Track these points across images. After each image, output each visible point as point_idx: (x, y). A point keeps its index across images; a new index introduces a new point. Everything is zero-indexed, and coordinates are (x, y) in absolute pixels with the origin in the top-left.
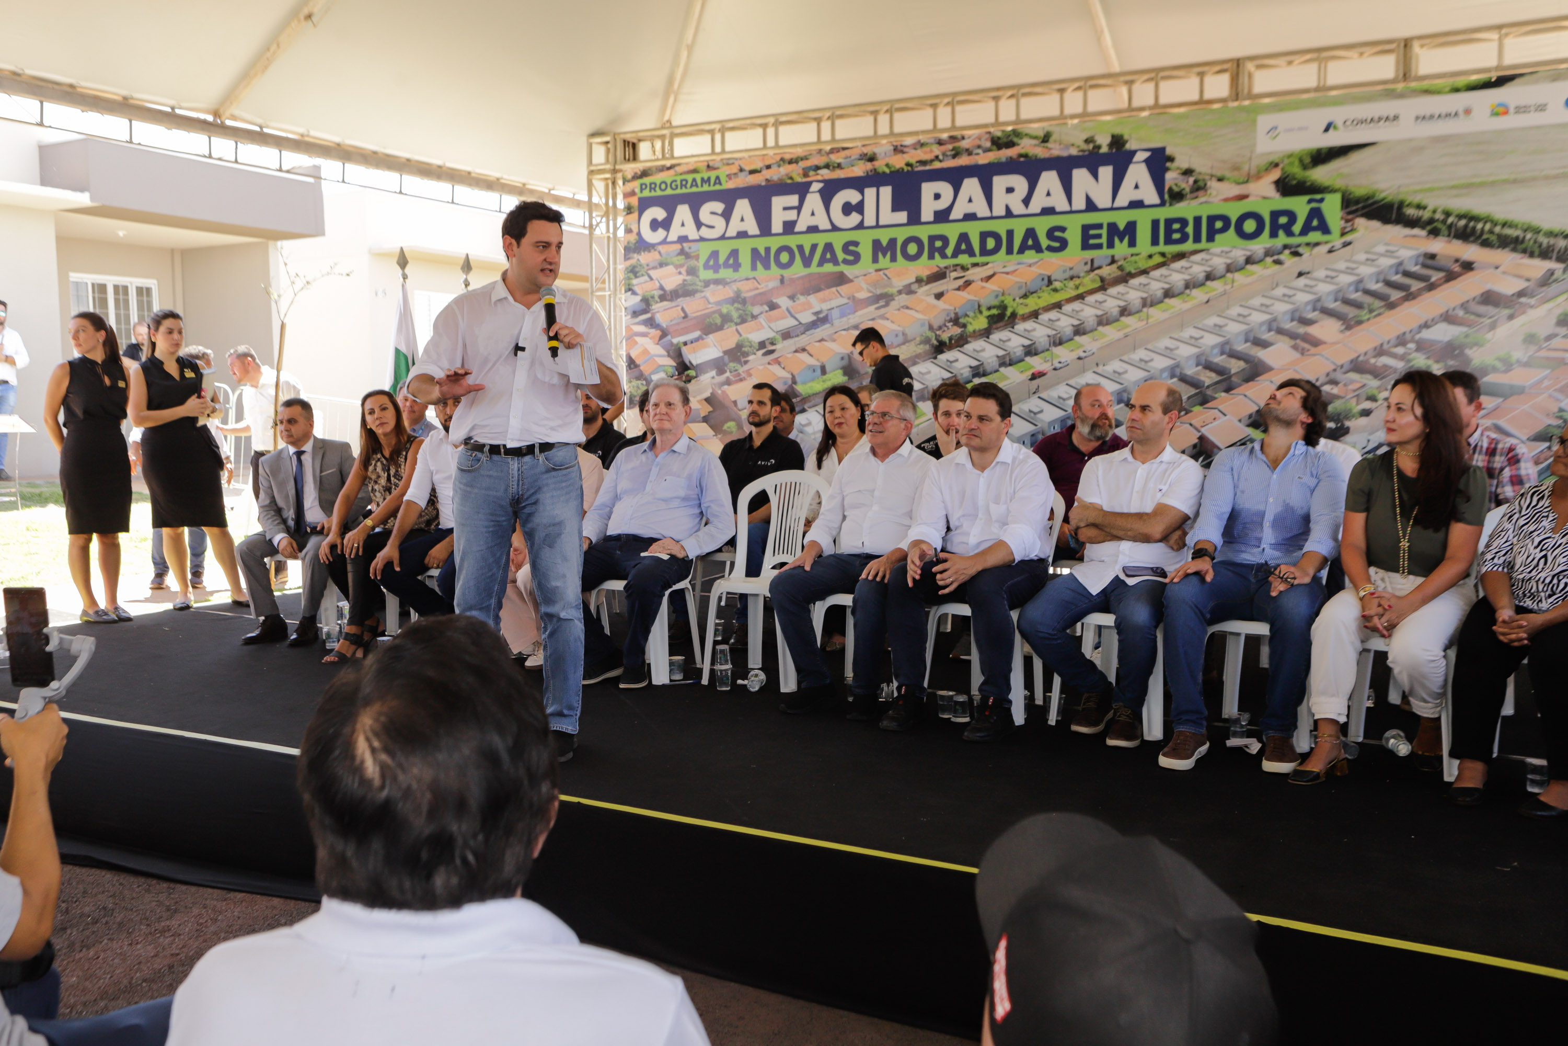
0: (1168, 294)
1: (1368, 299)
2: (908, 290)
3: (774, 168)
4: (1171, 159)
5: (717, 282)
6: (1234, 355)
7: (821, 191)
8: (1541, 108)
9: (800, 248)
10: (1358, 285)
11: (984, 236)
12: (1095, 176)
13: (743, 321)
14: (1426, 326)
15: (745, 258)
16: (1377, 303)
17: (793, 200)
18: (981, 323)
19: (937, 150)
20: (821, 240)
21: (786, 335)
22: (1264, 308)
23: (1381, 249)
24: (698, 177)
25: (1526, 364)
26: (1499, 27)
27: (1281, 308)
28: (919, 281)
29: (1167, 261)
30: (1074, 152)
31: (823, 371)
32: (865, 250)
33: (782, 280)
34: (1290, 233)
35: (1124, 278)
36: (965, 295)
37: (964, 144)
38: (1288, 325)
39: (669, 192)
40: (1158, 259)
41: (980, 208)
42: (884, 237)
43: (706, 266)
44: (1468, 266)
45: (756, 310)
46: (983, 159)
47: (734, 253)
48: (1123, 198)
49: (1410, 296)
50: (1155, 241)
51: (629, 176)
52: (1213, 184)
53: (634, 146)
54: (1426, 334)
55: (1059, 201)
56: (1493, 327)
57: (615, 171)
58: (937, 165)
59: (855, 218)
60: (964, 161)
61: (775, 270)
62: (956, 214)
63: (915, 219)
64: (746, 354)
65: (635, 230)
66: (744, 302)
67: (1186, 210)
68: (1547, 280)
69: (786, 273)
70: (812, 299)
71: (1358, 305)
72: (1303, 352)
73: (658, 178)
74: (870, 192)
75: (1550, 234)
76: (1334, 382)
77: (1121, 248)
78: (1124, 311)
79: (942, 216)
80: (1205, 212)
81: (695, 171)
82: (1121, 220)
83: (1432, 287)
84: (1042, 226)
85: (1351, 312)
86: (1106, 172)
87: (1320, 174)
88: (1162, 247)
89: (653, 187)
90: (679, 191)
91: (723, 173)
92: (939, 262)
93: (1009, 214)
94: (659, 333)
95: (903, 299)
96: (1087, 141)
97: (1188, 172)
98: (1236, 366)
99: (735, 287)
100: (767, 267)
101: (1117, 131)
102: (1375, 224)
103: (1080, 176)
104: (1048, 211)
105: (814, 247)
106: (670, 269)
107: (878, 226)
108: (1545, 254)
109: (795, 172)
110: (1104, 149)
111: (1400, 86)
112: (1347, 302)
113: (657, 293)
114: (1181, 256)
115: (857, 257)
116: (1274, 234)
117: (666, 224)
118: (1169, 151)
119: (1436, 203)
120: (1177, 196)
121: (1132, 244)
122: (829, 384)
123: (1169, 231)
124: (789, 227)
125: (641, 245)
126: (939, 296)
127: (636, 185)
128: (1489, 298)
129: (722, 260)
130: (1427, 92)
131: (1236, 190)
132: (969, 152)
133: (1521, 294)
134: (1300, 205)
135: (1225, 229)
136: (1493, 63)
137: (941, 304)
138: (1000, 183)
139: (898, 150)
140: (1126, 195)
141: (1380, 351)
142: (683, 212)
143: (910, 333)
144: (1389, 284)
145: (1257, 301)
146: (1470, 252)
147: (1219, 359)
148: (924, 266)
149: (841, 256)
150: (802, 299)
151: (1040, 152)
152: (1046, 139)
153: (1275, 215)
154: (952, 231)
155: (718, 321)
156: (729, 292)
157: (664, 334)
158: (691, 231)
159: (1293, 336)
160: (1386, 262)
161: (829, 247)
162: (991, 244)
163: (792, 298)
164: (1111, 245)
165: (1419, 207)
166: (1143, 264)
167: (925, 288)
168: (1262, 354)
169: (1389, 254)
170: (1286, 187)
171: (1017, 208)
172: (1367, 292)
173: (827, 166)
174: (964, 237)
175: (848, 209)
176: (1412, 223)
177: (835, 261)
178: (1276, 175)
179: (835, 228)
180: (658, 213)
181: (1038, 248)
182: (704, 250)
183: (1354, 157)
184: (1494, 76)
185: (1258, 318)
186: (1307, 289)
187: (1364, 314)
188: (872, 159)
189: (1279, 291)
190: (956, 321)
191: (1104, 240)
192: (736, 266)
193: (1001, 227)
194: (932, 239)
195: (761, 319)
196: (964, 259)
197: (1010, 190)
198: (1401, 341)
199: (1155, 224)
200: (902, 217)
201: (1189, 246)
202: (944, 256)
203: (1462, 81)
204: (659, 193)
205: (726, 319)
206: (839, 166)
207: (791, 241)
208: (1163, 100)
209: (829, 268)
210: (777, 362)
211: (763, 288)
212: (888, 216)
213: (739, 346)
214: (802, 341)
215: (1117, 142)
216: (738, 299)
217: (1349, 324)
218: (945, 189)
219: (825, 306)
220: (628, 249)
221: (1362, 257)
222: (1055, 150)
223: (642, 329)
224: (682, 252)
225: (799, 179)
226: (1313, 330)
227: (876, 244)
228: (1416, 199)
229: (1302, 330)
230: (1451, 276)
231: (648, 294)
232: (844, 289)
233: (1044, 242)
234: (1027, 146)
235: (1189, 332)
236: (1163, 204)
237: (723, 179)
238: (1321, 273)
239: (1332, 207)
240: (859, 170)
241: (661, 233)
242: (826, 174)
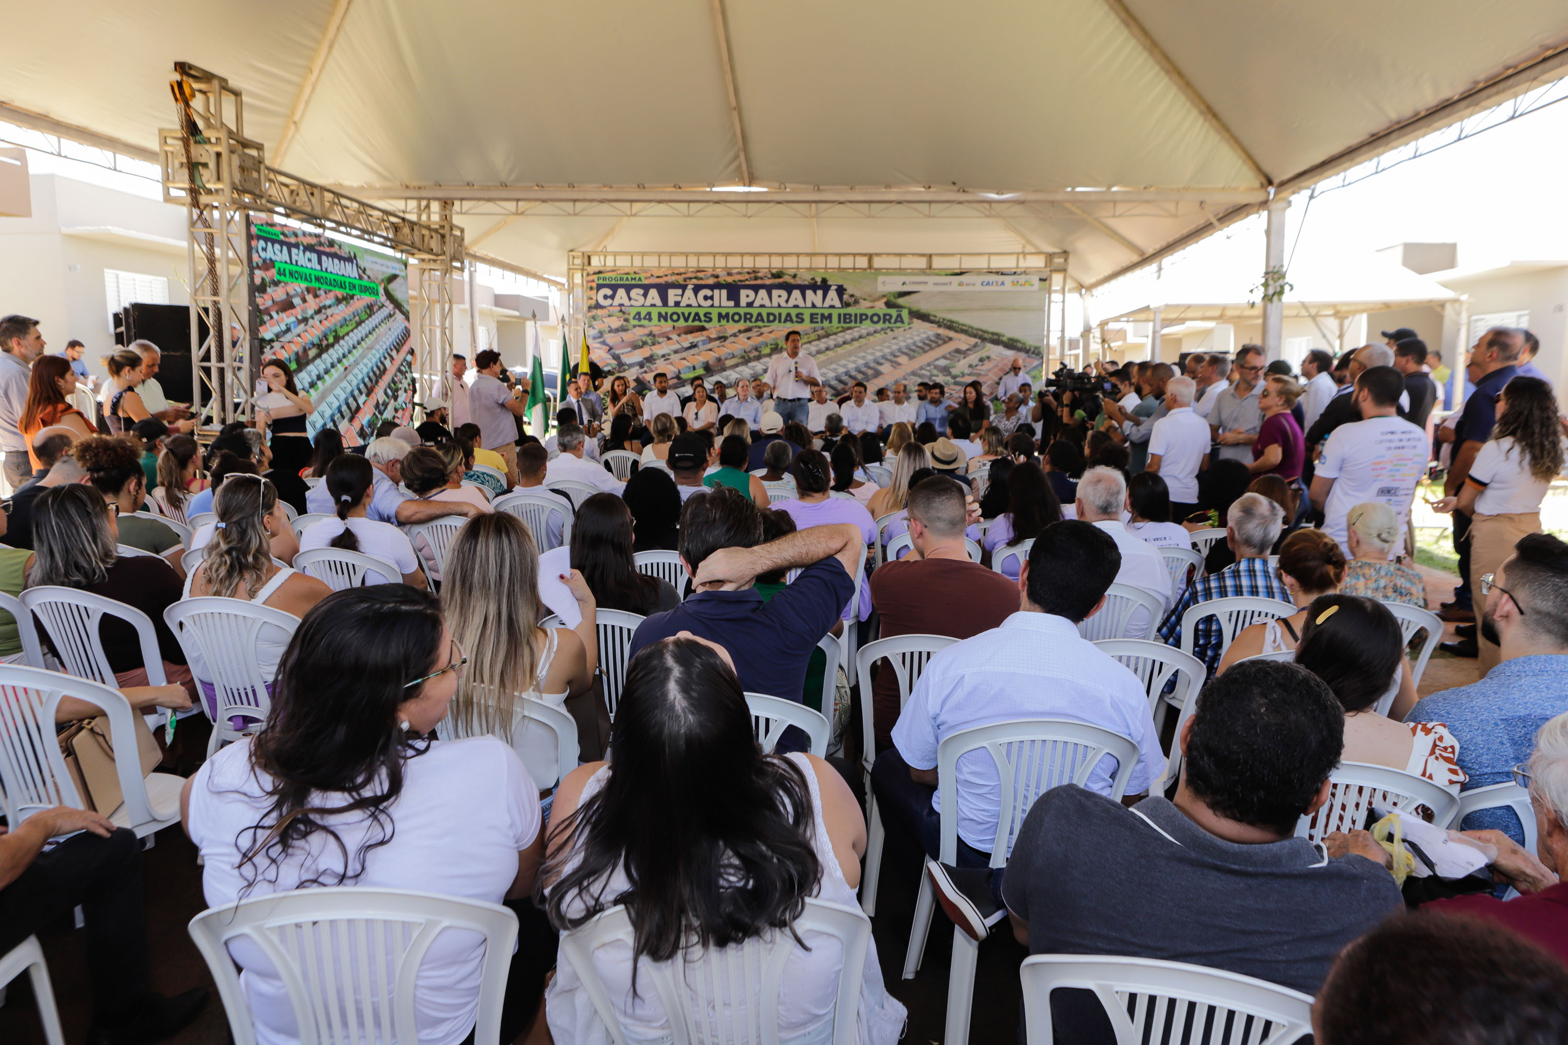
0: (845, 343)
1: (917, 349)
2: (735, 335)
3: (669, 277)
4: (845, 290)
5: (640, 326)
6: (869, 368)
7: (693, 289)
8: (974, 285)
9: (683, 314)
10: (914, 344)
11: (769, 314)
12: (815, 293)
13: (654, 344)
14: (937, 360)
15: (655, 316)
16: (920, 351)
17: (679, 291)
18: (767, 351)
19: (747, 276)
20: (693, 311)
21: (676, 352)
22: (880, 350)
23: (922, 331)
24: (630, 277)
25: (969, 375)
26: (961, 254)
27: (887, 351)
28: (740, 332)
29: (844, 330)
30: (806, 283)
31: (694, 368)
32: (715, 317)
33: (674, 327)
34: (890, 322)
35: (827, 335)
36: (760, 339)
37: (759, 275)
38: (890, 357)
39: (613, 282)
40: (840, 329)
41: (767, 302)
42: (724, 312)
43: (634, 318)
44: (951, 339)
45: (660, 340)
46: (768, 282)
47: (649, 314)
48: (827, 304)
49: (932, 349)
50: (839, 322)
51: (591, 272)
52: (861, 301)
53: (589, 257)
54: (938, 363)
55: (800, 302)
56: (959, 361)
57: (583, 270)
58: (747, 283)
59: (709, 302)
60: (759, 282)
61: (670, 323)
62: (756, 304)
63: (737, 304)
64: (655, 360)
65: (595, 298)
66: (654, 336)
67: (851, 310)
68: (975, 345)
69: (676, 324)
70: (689, 336)
71: (914, 351)
72: (895, 367)
73: (607, 275)
74: (716, 292)
75: (977, 329)
76: (905, 379)
77: (826, 324)
78: (827, 349)
79: (750, 305)
80: (859, 312)
81: (628, 274)
82: (826, 312)
83: (939, 346)
84: (794, 312)
85: (912, 353)
86: (820, 293)
87: (901, 301)
88: (842, 324)
89: (604, 279)
90: (619, 282)
91: (643, 276)
92: (748, 324)
93: (779, 306)
94: (608, 348)
95: (732, 339)
96: (813, 279)
97: (852, 296)
98: (870, 372)
99: (649, 329)
100: (666, 320)
101: (824, 276)
102: (920, 321)
103: (809, 293)
104: (796, 306)
105: (690, 314)
106: (614, 318)
107: (720, 306)
108: (975, 336)
109: (680, 279)
110: (819, 283)
111: (928, 271)
112: (910, 349)
113: (607, 329)
114: (849, 328)
115: (711, 320)
116: (884, 322)
117: (612, 297)
118: (845, 286)
119: (941, 315)
120: (848, 305)
121: (831, 322)
122: (696, 374)
123: (845, 318)
124: (677, 304)
125: (598, 306)
126: (749, 338)
127: (595, 277)
128: (958, 351)
129: (642, 316)
130: (937, 275)
131: (870, 304)
132: (761, 278)
133: (968, 350)
134: (894, 312)
135: (866, 319)
136: (958, 266)
137: (750, 342)
138: (775, 293)
139: (729, 274)
140: (828, 302)
141: (921, 368)
142: (621, 292)
143: (735, 353)
144: (924, 344)
145: (878, 348)
146: (951, 334)
147: (864, 369)
148: (742, 325)
149: (703, 318)
150: (684, 336)
151: (792, 281)
152: (795, 276)
153: (885, 315)
154: (755, 312)
155: (641, 344)
156: (647, 331)
157: (611, 349)
158: (625, 301)
159: (891, 361)
160: (924, 336)
161: (697, 314)
162: (771, 318)
163: (679, 335)
164: (822, 322)
165: (935, 316)
166: (835, 330)
167: (742, 335)
168: (880, 368)
169: (925, 333)
170: (889, 305)
171: (783, 304)
172: (918, 346)
173: (696, 278)
174: (760, 315)
175: (706, 298)
176: (932, 322)
177: (700, 320)
178: (885, 300)
179: (700, 306)
180: (609, 292)
181: (792, 321)
182: (633, 312)
183: (913, 296)
184: (958, 271)
185: (878, 354)
186: (896, 344)
187: (916, 355)
188: (717, 277)
189: (886, 344)
190: (756, 349)
191: (819, 320)
192: (650, 319)
193: (776, 311)
194: (746, 314)
195: (663, 344)
196: (759, 323)
197: (780, 296)
198: (929, 365)
199: (840, 315)
200: (732, 303)
201: (852, 325)
202: (751, 321)
203: (949, 272)
204: (608, 282)
205: (645, 343)
206: (701, 279)
207: (679, 310)
208: (842, 266)
209: (697, 323)
210: (671, 364)
211: (664, 330)
212: (725, 302)
213: (652, 356)
214: (684, 354)
215: (824, 281)
216: (651, 334)
217: (911, 358)
218: (751, 293)
219: (695, 340)
220: (590, 308)
221: (915, 333)
222: (798, 281)
223: (599, 345)
224: (621, 311)
225: (682, 282)
226: (899, 360)
227: (720, 315)
228: (934, 313)
229: (894, 359)
230: (945, 342)
231: (602, 330)
232: (704, 333)
233: (795, 319)
234: (787, 279)
235: (853, 358)
236: (842, 307)
237: (643, 279)
238: (901, 338)
239: (905, 314)
240: (711, 281)
241: (609, 301)
242: (695, 281)
